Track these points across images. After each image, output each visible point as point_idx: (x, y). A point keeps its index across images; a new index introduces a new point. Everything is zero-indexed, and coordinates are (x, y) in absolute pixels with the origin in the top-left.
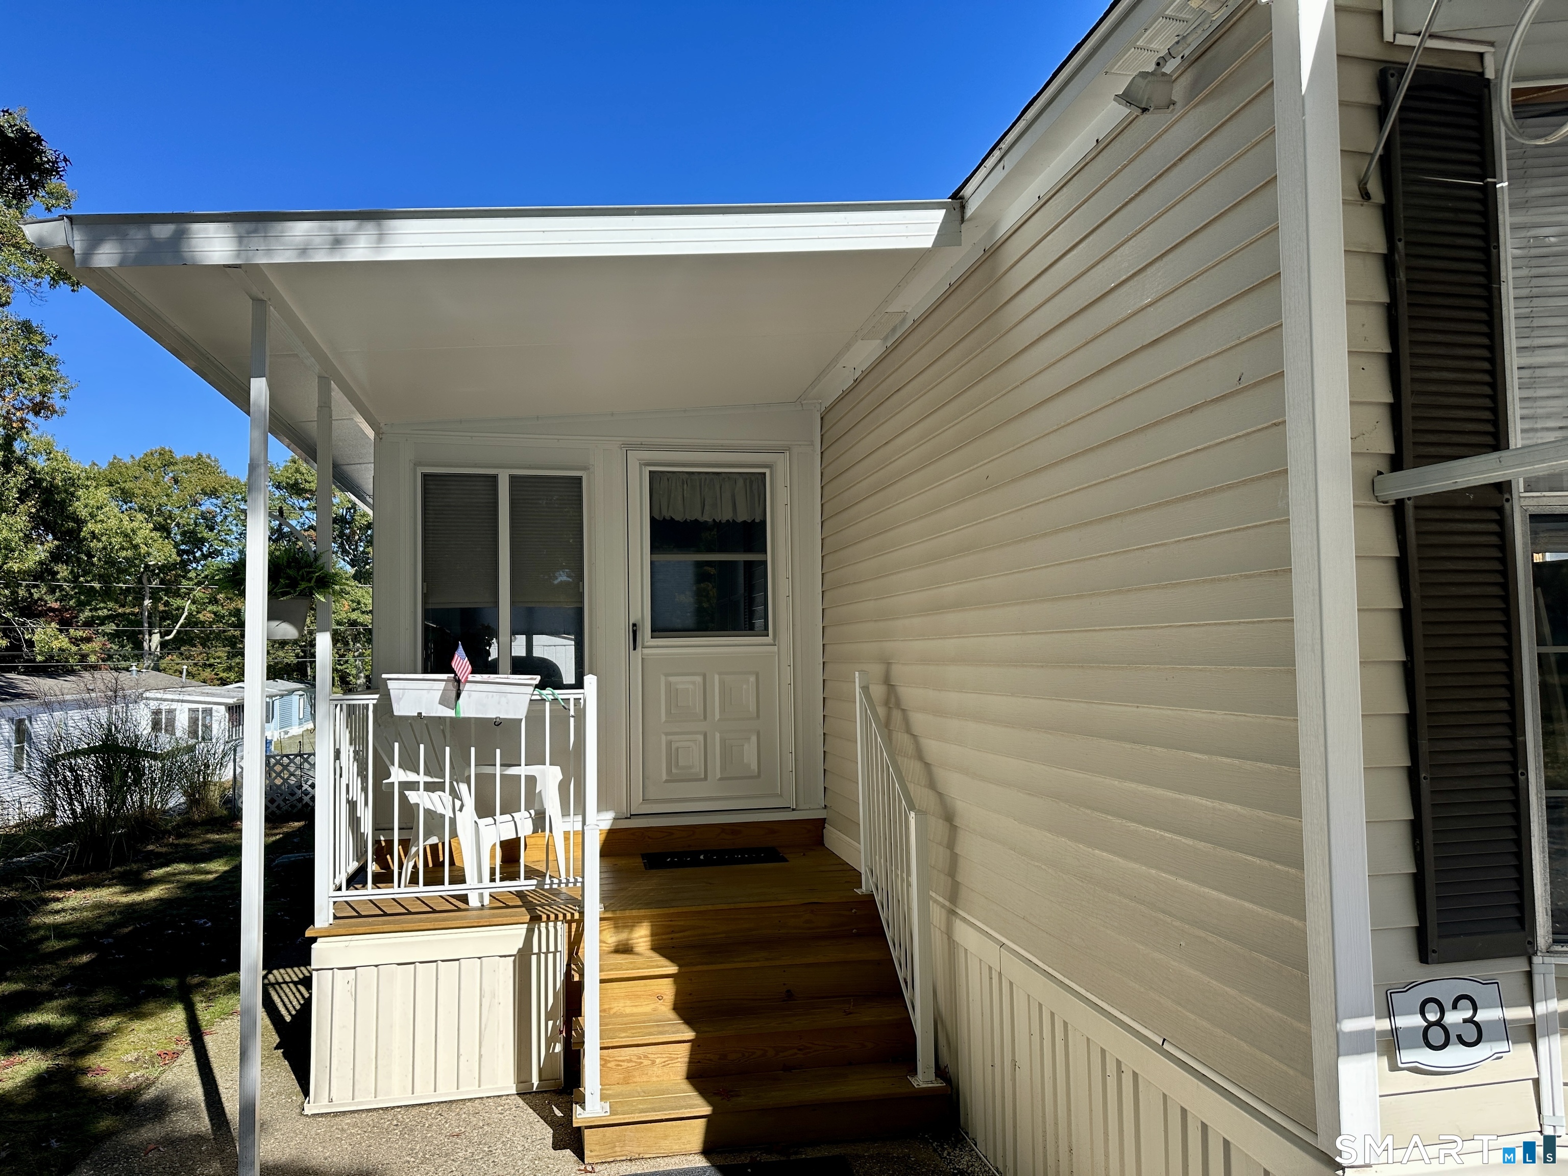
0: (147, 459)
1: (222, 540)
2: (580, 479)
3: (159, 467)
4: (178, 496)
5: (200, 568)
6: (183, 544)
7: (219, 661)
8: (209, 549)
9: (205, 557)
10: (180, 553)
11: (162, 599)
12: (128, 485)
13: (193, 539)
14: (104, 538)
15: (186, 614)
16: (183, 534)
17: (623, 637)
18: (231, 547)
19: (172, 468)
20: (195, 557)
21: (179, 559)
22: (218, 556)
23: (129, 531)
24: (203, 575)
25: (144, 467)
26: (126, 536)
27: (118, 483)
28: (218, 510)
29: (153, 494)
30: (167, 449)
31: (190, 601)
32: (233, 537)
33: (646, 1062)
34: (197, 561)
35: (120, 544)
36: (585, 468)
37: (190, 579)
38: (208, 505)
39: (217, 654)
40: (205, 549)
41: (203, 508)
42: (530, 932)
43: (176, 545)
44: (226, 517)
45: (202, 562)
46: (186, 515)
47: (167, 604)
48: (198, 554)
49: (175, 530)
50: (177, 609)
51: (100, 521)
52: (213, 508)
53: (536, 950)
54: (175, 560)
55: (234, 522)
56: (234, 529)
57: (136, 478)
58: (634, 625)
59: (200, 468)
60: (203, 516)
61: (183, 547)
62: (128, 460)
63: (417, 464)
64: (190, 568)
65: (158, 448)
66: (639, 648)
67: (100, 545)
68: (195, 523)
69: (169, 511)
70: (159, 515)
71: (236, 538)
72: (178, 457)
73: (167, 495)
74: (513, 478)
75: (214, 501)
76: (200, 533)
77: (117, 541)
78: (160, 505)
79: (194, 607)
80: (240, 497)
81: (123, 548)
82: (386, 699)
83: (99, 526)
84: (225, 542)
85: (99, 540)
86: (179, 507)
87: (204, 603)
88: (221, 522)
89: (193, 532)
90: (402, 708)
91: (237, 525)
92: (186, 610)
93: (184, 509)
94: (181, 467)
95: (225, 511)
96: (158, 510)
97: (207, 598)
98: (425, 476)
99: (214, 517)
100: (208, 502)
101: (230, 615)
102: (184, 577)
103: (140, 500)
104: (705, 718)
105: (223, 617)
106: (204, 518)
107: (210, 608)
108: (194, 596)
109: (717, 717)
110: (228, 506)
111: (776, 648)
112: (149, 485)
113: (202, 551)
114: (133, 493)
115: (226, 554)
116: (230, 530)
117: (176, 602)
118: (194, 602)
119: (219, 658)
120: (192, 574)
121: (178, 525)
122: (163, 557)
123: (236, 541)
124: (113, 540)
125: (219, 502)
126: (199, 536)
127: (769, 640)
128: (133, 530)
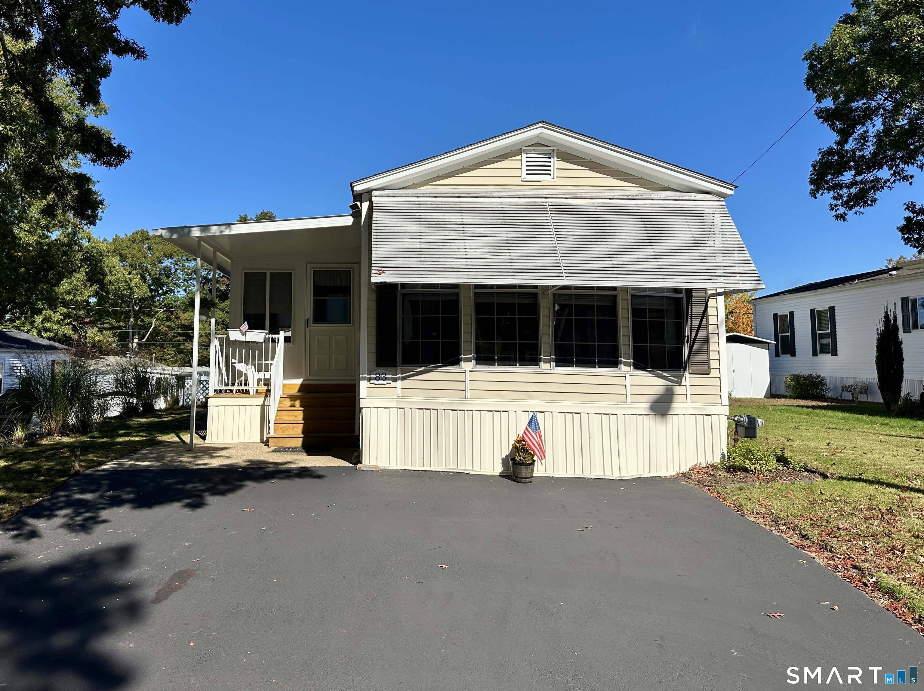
0: (134, 236)
1: (174, 284)
2: (291, 273)
3: (141, 241)
4: (151, 258)
5: (161, 300)
6: (153, 285)
7: (169, 357)
8: (167, 288)
9: (164, 293)
10: (151, 291)
11: (140, 318)
12: (123, 252)
13: (158, 283)
14: (115, 284)
15: (153, 327)
16: (153, 280)
17: (304, 323)
18: (179, 288)
19: (147, 241)
20: (158, 293)
21: (150, 294)
22: (171, 293)
23: (128, 280)
24: (163, 304)
25: (133, 241)
26: (127, 282)
27: (118, 251)
28: (172, 266)
29: (138, 257)
30: (145, 230)
31: (155, 319)
32: (180, 281)
33: (288, 428)
34: (160, 295)
35: (123, 287)
36: (293, 270)
37: (156, 306)
38: (167, 263)
39: (169, 352)
40: (164, 289)
41: (164, 265)
42: (265, 400)
43: (149, 286)
44: (177, 270)
45: (163, 296)
46: (155, 269)
47: (142, 321)
48: (160, 292)
49: (148, 277)
50: (148, 324)
51: (114, 274)
52: (169, 265)
53: (266, 404)
54: (148, 295)
55: (182, 273)
56: (181, 276)
57: (128, 247)
58: (307, 319)
59: (163, 241)
60: (164, 269)
61: (152, 287)
62: (122, 236)
63: (243, 269)
64: (156, 300)
65: (140, 229)
66: (309, 327)
67: (113, 288)
68: (160, 274)
69: (146, 267)
70: (140, 269)
71: (182, 282)
72: (151, 235)
73: (145, 258)
74: (271, 273)
75: (170, 260)
76: (162, 279)
77: (122, 285)
78: (141, 263)
79: (157, 323)
80: (185, 258)
81: (125, 289)
82: (228, 336)
83: (113, 277)
84: (176, 285)
85: (113, 285)
86: (151, 265)
87: (164, 320)
88: (174, 273)
89: (159, 279)
90: (232, 338)
91: (183, 275)
92: (153, 324)
93: (154, 266)
94: (152, 241)
95: (176, 267)
96: (139, 266)
97: (165, 317)
98: (245, 273)
99: (170, 270)
100: (167, 261)
101: (178, 327)
102: (152, 305)
103: (130, 260)
104: (330, 350)
105: (174, 329)
106: (164, 270)
107: (166, 323)
108: (158, 316)
109: (334, 350)
110: (178, 263)
111: (353, 328)
112: (135, 252)
113: (162, 290)
114: (126, 256)
115: (176, 292)
116: (179, 277)
117: (147, 320)
118: (157, 320)
119: (170, 354)
120: (157, 304)
121: (150, 274)
122: (142, 293)
123: (182, 284)
124: (120, 284)
125: (172, 261)
126: (162, 281)
127: (351, 325)
128: (130, 279)
